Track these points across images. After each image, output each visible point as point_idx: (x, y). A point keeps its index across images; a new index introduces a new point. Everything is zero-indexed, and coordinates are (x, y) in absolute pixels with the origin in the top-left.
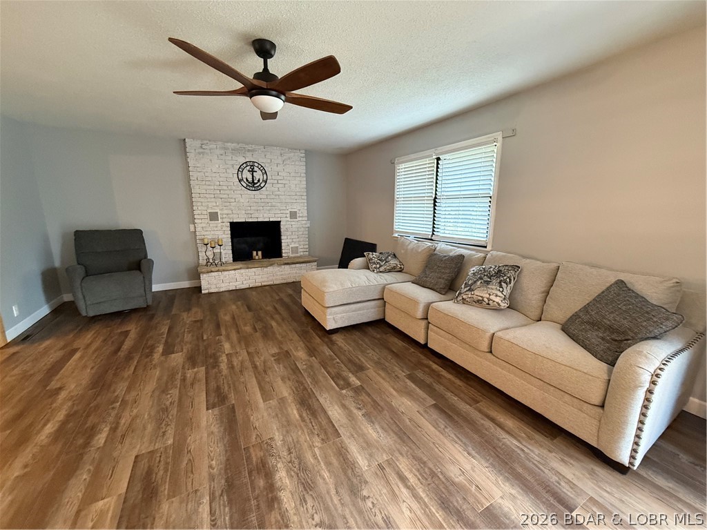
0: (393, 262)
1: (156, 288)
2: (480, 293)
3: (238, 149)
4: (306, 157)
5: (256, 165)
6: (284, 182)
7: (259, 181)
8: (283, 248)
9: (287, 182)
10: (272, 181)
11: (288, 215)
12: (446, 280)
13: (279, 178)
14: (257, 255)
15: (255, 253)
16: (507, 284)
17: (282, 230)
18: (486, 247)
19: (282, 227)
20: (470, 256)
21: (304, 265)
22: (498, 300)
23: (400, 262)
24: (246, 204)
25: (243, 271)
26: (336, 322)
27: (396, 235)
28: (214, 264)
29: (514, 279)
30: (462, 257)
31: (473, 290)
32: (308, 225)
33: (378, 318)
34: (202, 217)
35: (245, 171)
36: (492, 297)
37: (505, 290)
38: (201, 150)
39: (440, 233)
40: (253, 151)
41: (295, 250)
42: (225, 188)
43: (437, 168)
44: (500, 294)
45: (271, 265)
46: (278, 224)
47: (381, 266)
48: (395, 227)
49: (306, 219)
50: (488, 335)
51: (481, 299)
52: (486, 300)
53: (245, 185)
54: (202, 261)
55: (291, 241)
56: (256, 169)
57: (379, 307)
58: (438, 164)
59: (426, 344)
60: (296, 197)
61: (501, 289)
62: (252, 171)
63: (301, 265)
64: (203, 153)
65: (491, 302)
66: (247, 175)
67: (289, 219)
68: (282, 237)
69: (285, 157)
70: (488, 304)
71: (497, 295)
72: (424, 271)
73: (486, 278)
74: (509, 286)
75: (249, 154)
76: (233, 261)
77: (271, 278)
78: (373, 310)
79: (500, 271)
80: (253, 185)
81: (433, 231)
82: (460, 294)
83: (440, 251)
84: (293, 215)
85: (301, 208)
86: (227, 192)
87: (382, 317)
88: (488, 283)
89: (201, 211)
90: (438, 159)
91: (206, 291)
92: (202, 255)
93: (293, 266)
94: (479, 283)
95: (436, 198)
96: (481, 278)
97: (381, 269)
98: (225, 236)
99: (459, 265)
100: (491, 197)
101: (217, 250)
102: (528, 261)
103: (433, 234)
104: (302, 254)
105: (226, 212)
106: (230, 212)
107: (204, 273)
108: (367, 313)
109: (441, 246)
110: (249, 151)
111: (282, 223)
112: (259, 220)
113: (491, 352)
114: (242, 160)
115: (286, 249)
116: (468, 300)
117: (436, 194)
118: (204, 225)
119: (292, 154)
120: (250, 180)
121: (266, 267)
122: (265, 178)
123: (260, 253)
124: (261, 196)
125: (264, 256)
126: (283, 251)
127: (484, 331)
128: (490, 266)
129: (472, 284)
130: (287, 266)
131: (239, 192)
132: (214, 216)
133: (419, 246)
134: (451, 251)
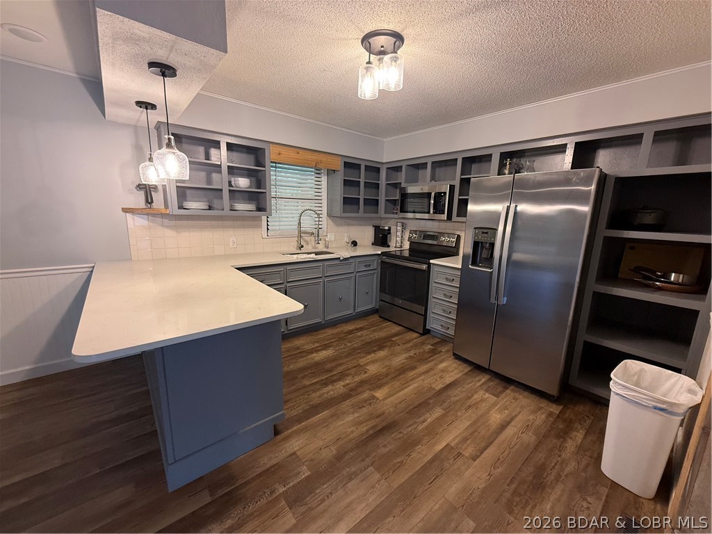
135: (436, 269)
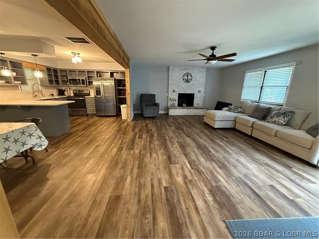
0: (240, 110)
1: (160, 112)
2: (275, 119)
3: (184, 69)
4: (207, 70)
5: (189, 74)
6: (198, 80)
7: (189, 79)
8: (194, 103)
9: (199, 80)
10: (194, 79)
11: (198, 92)
12: (262, 115)
13: (196, 78)
14: (184, 105)
15: (184, 104)
16: (287, 117)
17: (195, 97)
18: (283, 106)
19: (195, 96)
20: (274, 108)
21: (202, 110)
22: (282, 121)
23: (243, 110)
24: (184, 87)
25: (181, 109)
26: (218, 126)
27: (242, 100)
28: (173, 107)
29: (291, 116)
30: (271, 108)
31: (273, 118)
32: (204, 96)
33: (232, 127)
34: (171, 91)
35: (185, 76)
36: (280, 121)
37: (286, 119)
38: (173, 70)
39: (263, 100)
40: (189, 69)
41: (198, 104)
42: (178, 82)
43: (265, 75)
44: (283, 120)
45: (191, 108)
46: (194, 94)
47: (235, 111)
48: (242, 97)
49: (204, 93)
50: (275, 131)
51: (275, 121)
52: (277, 121)
53: (185, 81)
54: (169, 106)
55: (197, 101)
56: (189, 75)
57: (233, 123)
58: (265, 73)
59: (251, 135)
60: (201, 85)
61: (284, 118)
62: (188, 76)
63: (201, 110)
64: (174, 71)
65: (279, 122)
66: (186, 77)
67: (197, 93)
68: (194, 99)
69: (199, 71)
70: (278, 123)
71: (282, 120)
72: (254, 113)
73: (279, 115)
74: (288, 118)
75: (187, 70)
76: (178, 106)
77: (190, 113)
78: (231, 124)
79: (285, 113)
80: (187, 81)
81: (259, 99)
82: (267, 119)
83: (261, 106)
84: (199, 92)
85: (202, 89)
86: (179, 83)
87: (234, 127)
88: (279, 116)
89: (171, 89)
90: (266, 72)
91: (170, 115)
92: (169, 103)
93: (198, 109)
94: (275, 116)
95: (262, 86)
96: (276, 115)
97: (235, 112)
98: (176, 97)
99: (269, 111)
100: (287, 87)
101: (174, 102)
102: (299, 110)
103: (259, 100)
104: (200, 106)
105: (178, 90)
106: (179, 90)
107: (170, 109)
108: (229, 125)
109: (261, 104)
110: (187, 69)
111: (195, 94)
112: (188, 93)
113: (276, 136)
114: (185, 72)
115: (195, 104)
116: (270, 121)
117: (263, 85)
118: (171, 94)
119: (202, 70)
120: (186, 79)
121: (189, 109)
122: (191, 78)
123: (185, 104)
124: (189, 85)
125: (186, 106)
126: (194, 104)
127: (274, 129)
128: (282, 111)
129: (272, 116)
130: (196, 110)
131: (183, 83)
132: (174, 91)
133: (252, 104)
134: (266, 106)
135: (87, 98)
